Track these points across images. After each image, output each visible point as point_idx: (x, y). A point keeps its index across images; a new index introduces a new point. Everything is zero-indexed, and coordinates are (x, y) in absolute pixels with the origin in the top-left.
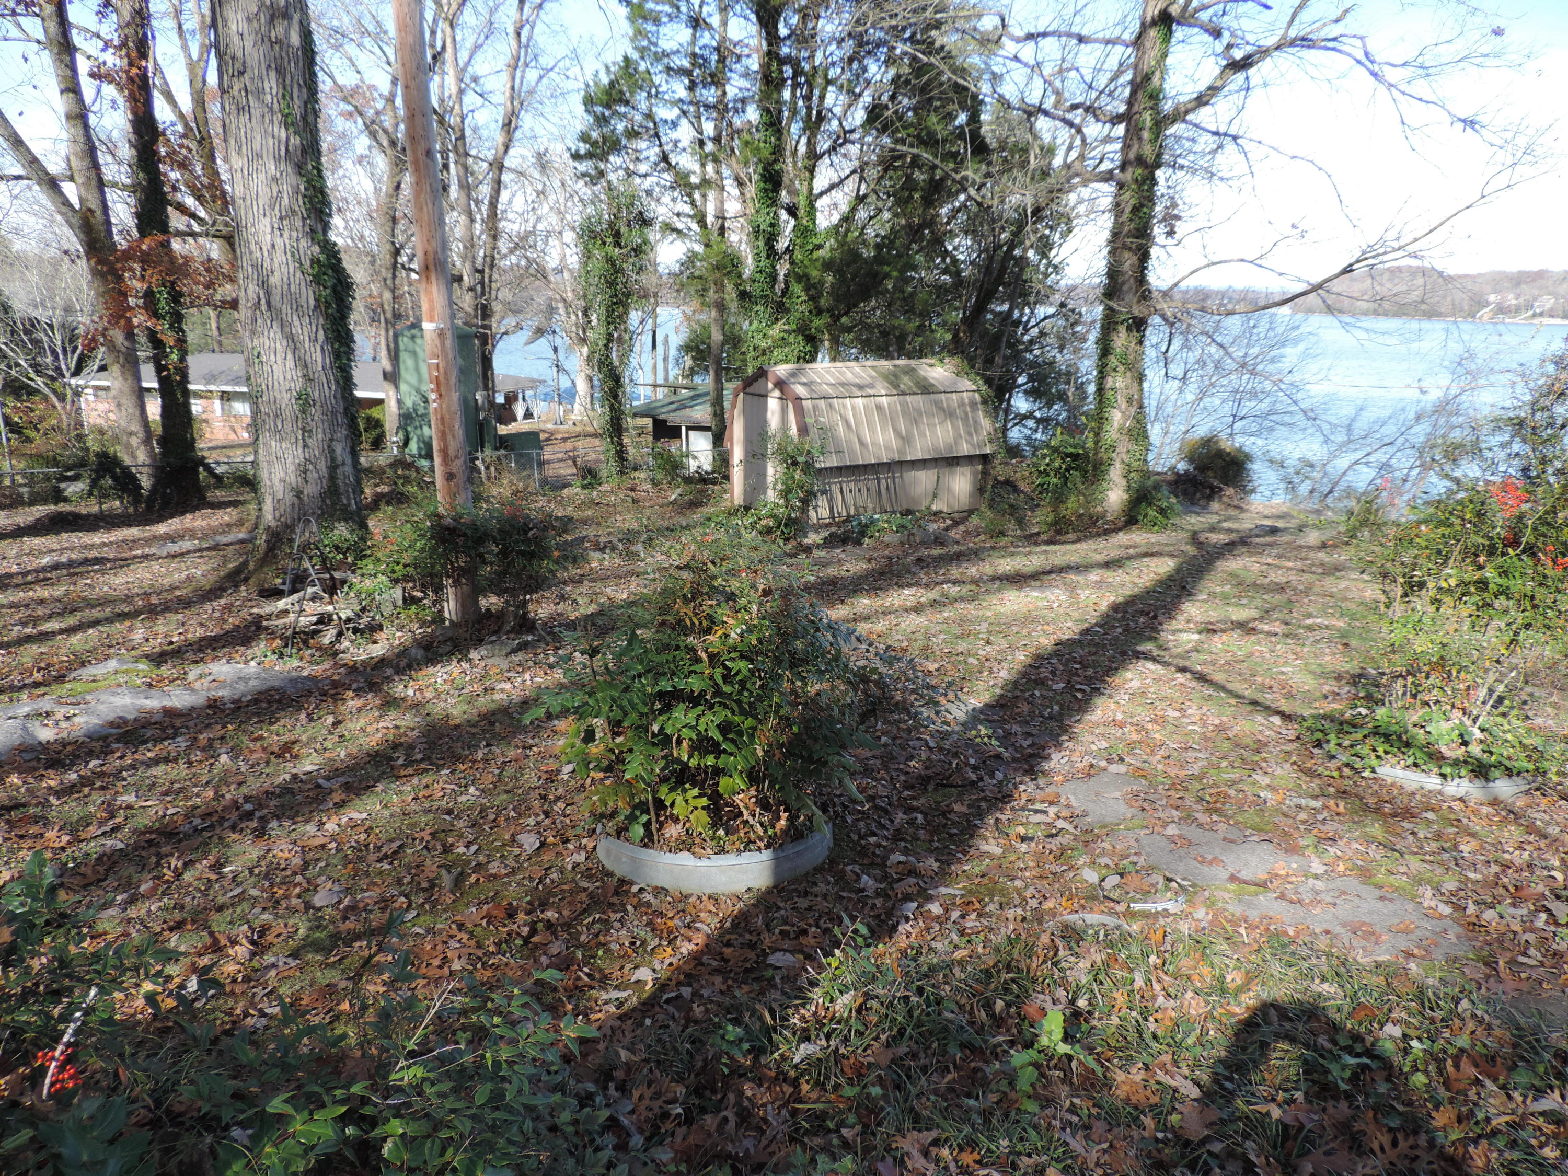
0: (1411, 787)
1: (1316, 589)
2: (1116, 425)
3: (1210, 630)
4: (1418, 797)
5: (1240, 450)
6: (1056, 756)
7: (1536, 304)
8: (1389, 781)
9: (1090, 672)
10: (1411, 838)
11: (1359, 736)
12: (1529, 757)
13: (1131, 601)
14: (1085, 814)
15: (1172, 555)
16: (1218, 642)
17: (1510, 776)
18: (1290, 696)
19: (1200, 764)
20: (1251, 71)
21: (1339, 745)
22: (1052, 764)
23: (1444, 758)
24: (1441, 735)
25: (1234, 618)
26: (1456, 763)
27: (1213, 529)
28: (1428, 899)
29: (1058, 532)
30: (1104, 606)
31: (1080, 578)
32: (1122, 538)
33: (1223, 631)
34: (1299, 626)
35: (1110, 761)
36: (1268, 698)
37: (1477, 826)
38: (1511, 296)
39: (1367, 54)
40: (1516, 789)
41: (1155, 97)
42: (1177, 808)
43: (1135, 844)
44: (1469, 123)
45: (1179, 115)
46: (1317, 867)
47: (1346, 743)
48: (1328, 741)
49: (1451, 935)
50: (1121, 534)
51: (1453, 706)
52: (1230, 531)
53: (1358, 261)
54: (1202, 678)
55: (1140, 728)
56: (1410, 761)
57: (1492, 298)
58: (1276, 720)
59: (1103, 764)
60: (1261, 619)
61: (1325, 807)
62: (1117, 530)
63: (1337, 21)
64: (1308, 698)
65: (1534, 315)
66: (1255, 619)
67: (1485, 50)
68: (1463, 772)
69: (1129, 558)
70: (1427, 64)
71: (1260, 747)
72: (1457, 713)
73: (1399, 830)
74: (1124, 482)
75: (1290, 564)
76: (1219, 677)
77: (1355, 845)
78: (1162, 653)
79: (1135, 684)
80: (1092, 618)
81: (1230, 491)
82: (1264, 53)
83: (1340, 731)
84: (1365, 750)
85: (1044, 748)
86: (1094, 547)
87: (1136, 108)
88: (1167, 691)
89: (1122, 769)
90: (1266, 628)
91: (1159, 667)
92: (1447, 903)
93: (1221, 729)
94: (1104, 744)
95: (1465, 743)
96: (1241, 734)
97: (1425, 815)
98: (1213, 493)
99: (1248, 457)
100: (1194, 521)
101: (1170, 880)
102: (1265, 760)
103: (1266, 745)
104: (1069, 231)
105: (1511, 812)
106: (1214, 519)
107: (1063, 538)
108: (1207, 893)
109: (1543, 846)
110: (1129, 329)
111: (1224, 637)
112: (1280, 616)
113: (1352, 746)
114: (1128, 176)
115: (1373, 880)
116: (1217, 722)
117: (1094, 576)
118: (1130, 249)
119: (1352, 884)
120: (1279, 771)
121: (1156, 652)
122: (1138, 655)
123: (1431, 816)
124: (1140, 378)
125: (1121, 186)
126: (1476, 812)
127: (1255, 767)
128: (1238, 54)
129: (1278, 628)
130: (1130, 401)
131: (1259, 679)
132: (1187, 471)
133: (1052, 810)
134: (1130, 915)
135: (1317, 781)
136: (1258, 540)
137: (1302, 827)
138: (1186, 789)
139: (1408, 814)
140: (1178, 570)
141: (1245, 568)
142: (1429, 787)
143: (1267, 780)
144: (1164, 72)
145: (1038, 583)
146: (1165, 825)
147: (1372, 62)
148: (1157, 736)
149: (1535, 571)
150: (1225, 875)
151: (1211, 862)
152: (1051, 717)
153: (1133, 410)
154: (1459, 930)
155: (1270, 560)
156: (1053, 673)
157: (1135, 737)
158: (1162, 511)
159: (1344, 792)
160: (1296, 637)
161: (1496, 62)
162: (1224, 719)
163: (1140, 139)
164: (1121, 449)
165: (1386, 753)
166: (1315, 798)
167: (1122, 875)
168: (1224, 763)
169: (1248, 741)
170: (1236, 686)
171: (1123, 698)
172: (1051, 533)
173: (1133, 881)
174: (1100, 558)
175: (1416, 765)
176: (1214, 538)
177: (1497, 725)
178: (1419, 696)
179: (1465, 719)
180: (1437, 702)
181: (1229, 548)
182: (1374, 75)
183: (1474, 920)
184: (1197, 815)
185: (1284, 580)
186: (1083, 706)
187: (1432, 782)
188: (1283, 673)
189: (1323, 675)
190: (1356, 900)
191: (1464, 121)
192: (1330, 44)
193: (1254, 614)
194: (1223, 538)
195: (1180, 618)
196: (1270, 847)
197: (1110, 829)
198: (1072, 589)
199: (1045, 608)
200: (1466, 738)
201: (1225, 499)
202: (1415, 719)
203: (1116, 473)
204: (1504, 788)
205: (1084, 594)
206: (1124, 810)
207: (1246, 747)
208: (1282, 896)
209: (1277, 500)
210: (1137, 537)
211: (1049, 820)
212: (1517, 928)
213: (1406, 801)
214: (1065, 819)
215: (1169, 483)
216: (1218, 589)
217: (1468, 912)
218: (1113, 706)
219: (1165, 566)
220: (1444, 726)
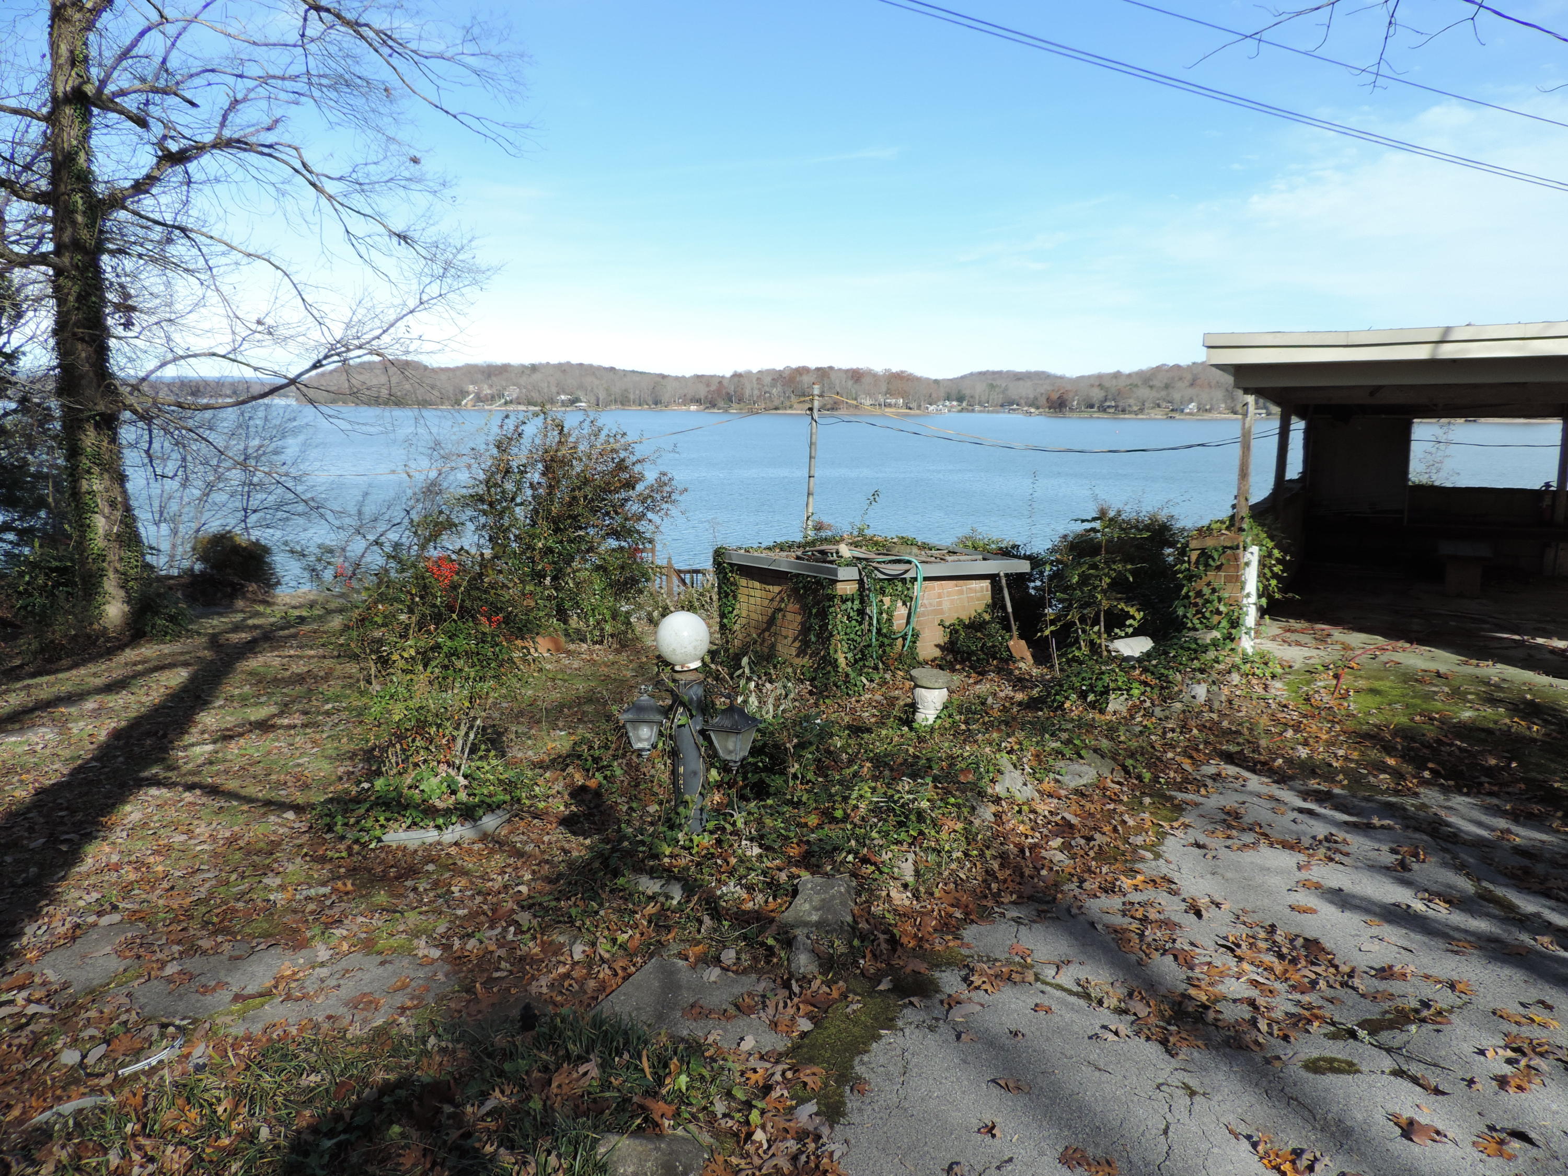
0: (412, 845)
1: (336, 673)
2: (101, 531)
3: (226, 736)
4: (420, 853)
5: (257, 544)
6: (29, 930)
7: (506, 393)
8: (394, 846)
9: (79, 816)
10: (411, 895)
11: (362, 811)
12: (505, 789)
13: (136, 724)
14: (66, 986)
15: (186, 664)
16: (233, 748)
17: (493, 811)
18: (306, 787)
19: (207, 885)
20: (192, 167)
21: (346, 824)
22: (25, 940)
23: (438, 810)
24: (433, 790)
25: (252, 719)
26: (447, 812)
27: (236, 628)
28: (423, 948)
29: (50, 661)
30: (102, 736)
31: (73, 710)
32: (130, 655)
33: (241, 735)
34: (318, 713)
35: (100, 914)
36: (282, 795)
37: (469, 864)
38: (486, 386)
39: (304, 165)
40: (499, 821)
41: (85, 179)
42: (179, 943)
43: (127, 1000)
44: (403, 237)
45: (116, 201)
46: (323, 954)
47: (352, 821)
48: (336, 823)
49: (441, 977)
50: (128, 651)
51: (439, 762)
52: (255, 627)
53: (326, 357)
54: (213, 791)
55: (139, 865)
56: (409, 822)
57: (471, 388)
58: (290, 815)
59: (92, 919)
60: (281, 714)
61: (334, 890)
62: (122, 648)
63: (269, 129)
64: (325, 784)
65: (506, 403)
66: (274, 716)
67: (407, 174)
68: (454, 819)
69: (134, 677)
70: (361, 181)
71: (273, 847)
72: (443, 767)
73: (402, 891)
74: (122, 593)
75: (312, 653)
76: (232, 785)
77: (360, 919)
78: (170, 774)
79: (136, 816)
80: (87, 751)
81: (253, 587)
82: (201, 149)
83: (345, 811)
84: (369, 823)
85: (14, 924)
86: (93, 670)
87: (62, 188)
88: (172, 813)
89: (116, 918)
90: (286, 722)
91: (164, 791)
92: (436, 946)
93: (231, 841)
94: (95, 895)
95: (454, 792)
96: (253, 840)
97: (426, 868)
98: (236, 591)
99: (266, 550)
100: (215, 623)
101: (164, 1026)
102: (275, 860)
103: (279, 844)
104: (19, 316)
105: (497, 842)
106: (239, 617)
107: (54, 667)
108: (207, 1025)
109: (519, 864)
110: (97, 426)
111: (242, 741)
112: (300, 706)
113: (358, 822)
114: (66, 260)
115: (376, 949)
116: (228, 834)
117: (90, 705)
118: (82, 340)
119: (357, 958)
120: (291, 868)
121: (162, 774)
122: (142, 783)
123: (431, 867)
124: (121, 479)
125: (59, 272)
126: (470, 852)
127: (267, 870)
128: (173, 147)
129: (298, 719)
130: (113, 504)
131: (274, 777)
132: (202, 573)
133: (20, 998)
134: (119, 1083)
135: (328, 866)
136: (281, 633)
137: (310, 918)
138: (191, 917)
139: (412, 871)
140: (193, 679)
141: (266, 665)
142: (429, 840)
143: (278, 881)
144: (89, 154)
145: (17, 726)
146: (163, 964)
147: (311, 172)
148: (160, 868)
149: (477, 631)
150: (229, 997)
151: (214, 990)
152: (26, 884)
153: (118, 514)
154: (447, 967)
155: (292, 652)
156: (31, 830)
157: (132, 876)
158: (172, 619)
159: (354, 869)
160: (316, 725)
161: (419, 187)
162: (236, 828)
163: (74, 223)
164: (112, 557)
165: (388, 820)
166: (324, 884)
167: (108, 1043)
168: (234, 877)
169: (262, 845)
170: (252, 790)
171: (119, 835)
172: (39, 662)
173: (123, 1044)
174: (98, 682)
175: (415, 824)
176: (235, 638)
177: (478, 768)
178: (411, 760)
179: (450, 770)
180: (425, 761)
181: (250, 648)
182: (313, 185)
183: (458, 954)
184: (200, 943)
185: (306, 669)
186: (73, 857)
187: (431, 835)
188: (299, 765)
189: (340, 758)
190: (359, 974)
191: (399, 236)
192: (266, 150)
193: (274, 710)
194: (245, 636)
195: (193, 730)
196: (279, 950)
197: (95, 994)
198: (62, 725)
199: (26, 753)
200: (453, 787)
201: (249, 595)
202: (409, 781)
203: (110, 584)
204: (490, 822)
205: (75, 728)
206: (116, 965)
207: (259, 852)
208: (288, 997)
209: (305, 588)
210: (148, 651)
211: (16, 1010)
212: (492, 947)
213: (409, 860)
214: (38, 1002)
215: (184, 587)
216: (237, 692)
217: (455, 948)
218: (107, 849)
219: (178, 677)
220: (434, 781)
